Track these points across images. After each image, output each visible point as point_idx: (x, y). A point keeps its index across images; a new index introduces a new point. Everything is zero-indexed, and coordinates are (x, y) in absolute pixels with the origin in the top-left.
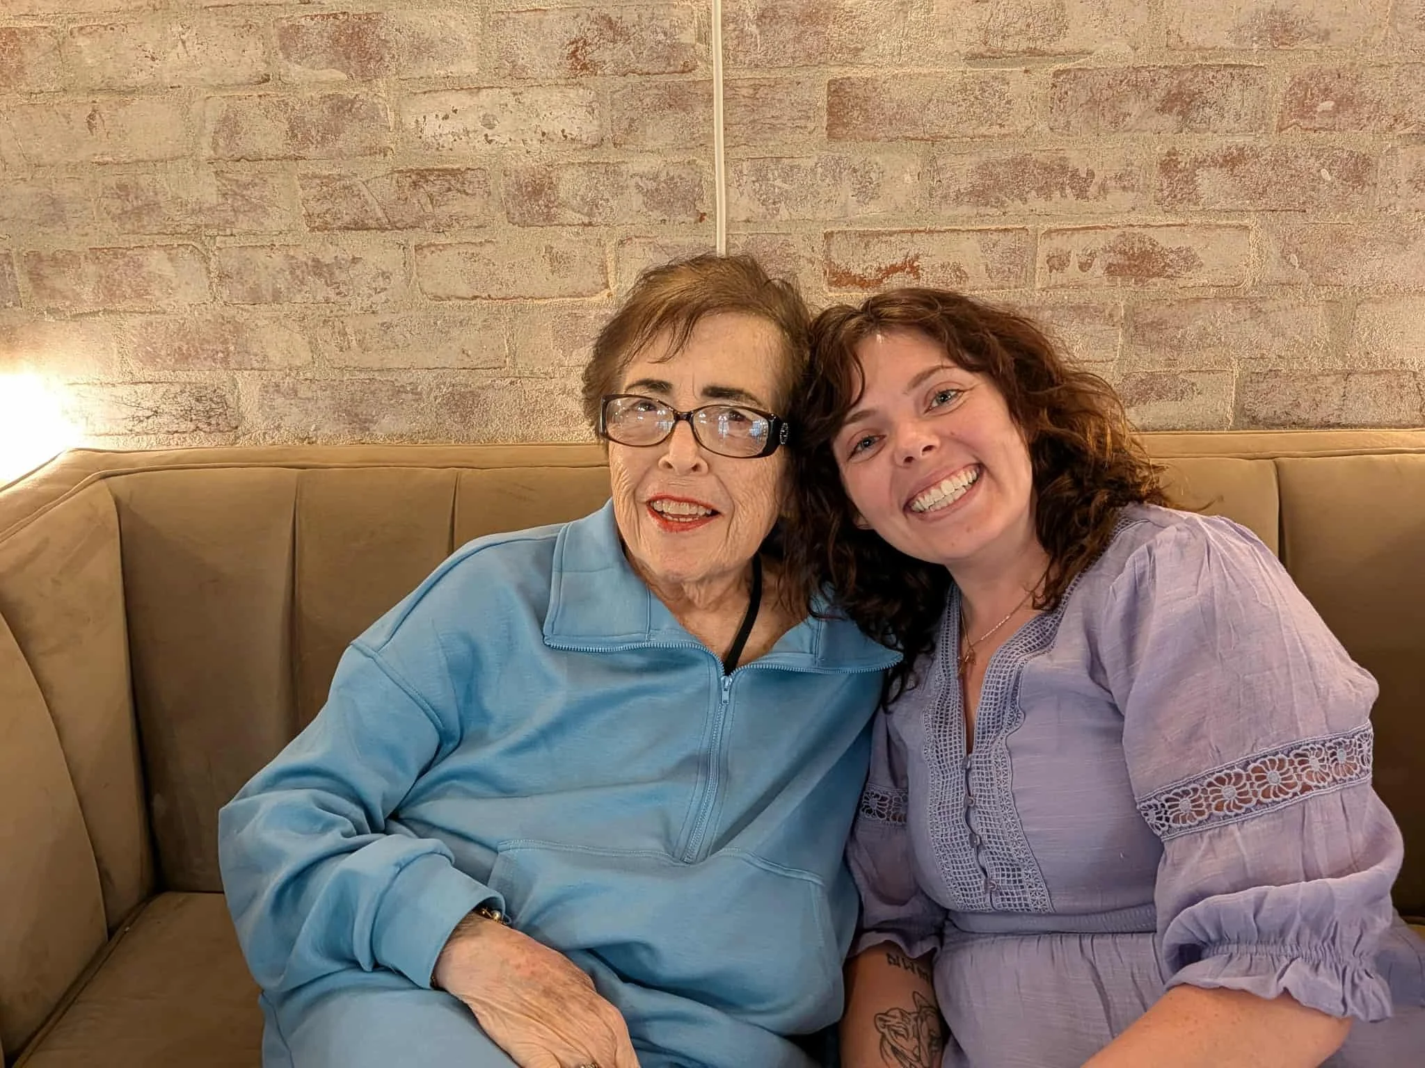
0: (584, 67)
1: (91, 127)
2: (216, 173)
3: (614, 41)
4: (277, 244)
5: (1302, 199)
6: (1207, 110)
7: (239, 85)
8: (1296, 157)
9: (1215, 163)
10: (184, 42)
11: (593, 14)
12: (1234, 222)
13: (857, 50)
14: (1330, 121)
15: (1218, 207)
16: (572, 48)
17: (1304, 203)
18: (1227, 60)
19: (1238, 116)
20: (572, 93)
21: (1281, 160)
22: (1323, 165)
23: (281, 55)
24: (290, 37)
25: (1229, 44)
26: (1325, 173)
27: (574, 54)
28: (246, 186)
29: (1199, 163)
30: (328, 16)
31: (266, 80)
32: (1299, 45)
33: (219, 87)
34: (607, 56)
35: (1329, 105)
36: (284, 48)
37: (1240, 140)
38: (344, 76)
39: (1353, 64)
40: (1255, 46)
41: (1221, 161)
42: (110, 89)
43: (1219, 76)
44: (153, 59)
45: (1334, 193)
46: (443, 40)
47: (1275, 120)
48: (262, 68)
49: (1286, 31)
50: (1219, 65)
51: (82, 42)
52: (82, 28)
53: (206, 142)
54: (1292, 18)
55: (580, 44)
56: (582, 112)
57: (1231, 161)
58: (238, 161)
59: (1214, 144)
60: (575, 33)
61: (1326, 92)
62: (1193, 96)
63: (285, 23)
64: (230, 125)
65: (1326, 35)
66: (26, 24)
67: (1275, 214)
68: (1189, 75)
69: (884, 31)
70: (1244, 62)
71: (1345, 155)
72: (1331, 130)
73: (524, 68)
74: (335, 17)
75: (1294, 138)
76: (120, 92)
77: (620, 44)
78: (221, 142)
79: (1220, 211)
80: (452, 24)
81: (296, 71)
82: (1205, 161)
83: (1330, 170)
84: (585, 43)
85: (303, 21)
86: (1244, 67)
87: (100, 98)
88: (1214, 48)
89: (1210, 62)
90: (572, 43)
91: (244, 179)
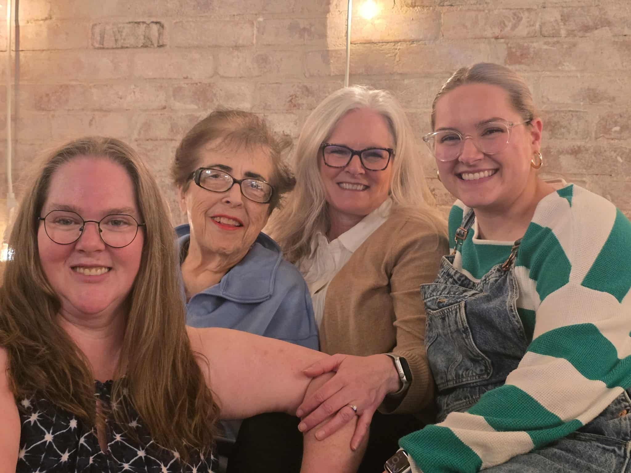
0: (295, 106)
1: (90, 124)
2: (138, 145)
3: (308, 96)
4: (158, 176)
5: (609, 170)
6: (562, 130)
7: (153, 110)
8: (605, 151)
9: (568, 153)
10: (134, 92)
11: (300, 85)
12: (579, 179)
13: (409, 101)
14: (619, 135)
15: (570, 172)
16: (291, 98)
17: (611, 172)
18: (570, 109)
19: (576, 133)
20: (288, 116)
21: (598, 152)
22: (618, 155)
23: (172, 98)
24: (177, 92)
25: (570, 102)
26: (619, 159)
27: (291, 101)
28: (149, 151)
29: (561, 152)
30: (194, 84)
31: (164, 108)
32: (601, 103)
33: (146, 110)
34: (304, 102)
35: (617, 128)
36: (174, 96)
37: (579, 143)
38: (196, 107)
39: (627, 111)
40: (582, 103)
41: (570, 151)
42: (101, 110)
43: (567, 115)
44: (121, 98)
45: (624, 167)
46: (239, 94)
47: (593, 135)
48: (164, 103)
49: (595, 97)
50: (566, 111)
51: (94, 90)
52: (95, 85)
53: (136, 133)
54: (597, 92)
55: (294, 97)
56: (292, 124)
57: (575, 152)
58: (148, 140)
59: (567, 144)
60: (292, 93)
61: (616, 123)
62: (556, 123)
63: (176, 86)
64: (147, 126)
65: (613, 99)
66: (73, 83)
67: (598, 176)
68: (553, 114)
69: (420, 94)
70: (577, 109)
71: (627, 151)
72: (619, 139)
73: (270, 106)
74: (197, 84)
75: (604, 143)
76: (106, 111)
77: (310, 97)
78: (142, 132)
79: (571, 174)
80: (243, 88)
81: (178, 105)
82: (563, 152)
83: (621, 157)
84: (296, 97)
85: (183, 86)
86: (577, 112)
87: (96, 113)
88: (564, 103)
89: (562, 109)
90: (290, 96)
91: (149, 147)
